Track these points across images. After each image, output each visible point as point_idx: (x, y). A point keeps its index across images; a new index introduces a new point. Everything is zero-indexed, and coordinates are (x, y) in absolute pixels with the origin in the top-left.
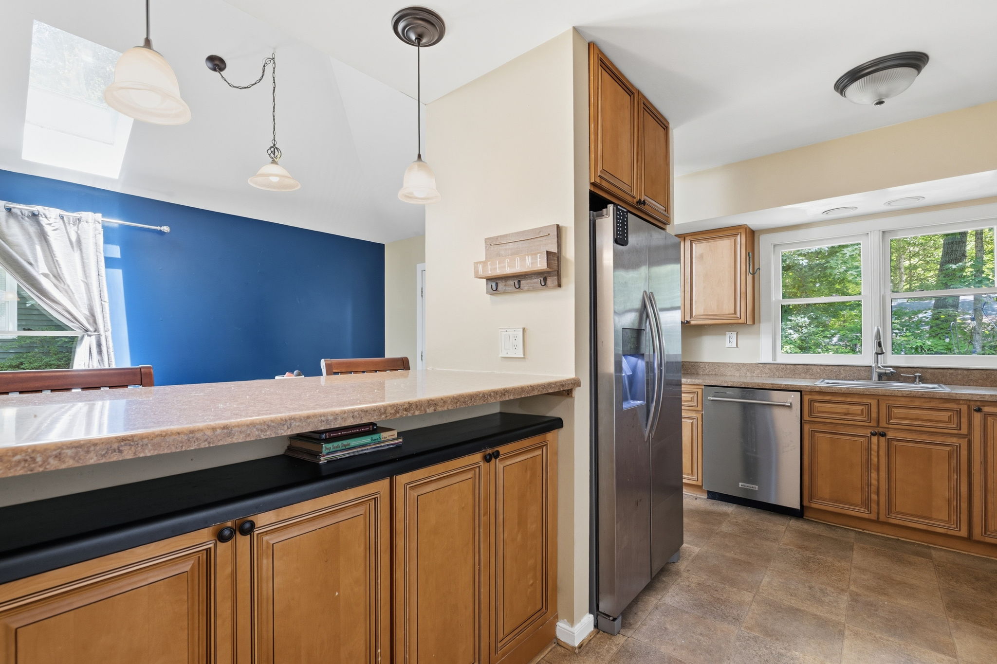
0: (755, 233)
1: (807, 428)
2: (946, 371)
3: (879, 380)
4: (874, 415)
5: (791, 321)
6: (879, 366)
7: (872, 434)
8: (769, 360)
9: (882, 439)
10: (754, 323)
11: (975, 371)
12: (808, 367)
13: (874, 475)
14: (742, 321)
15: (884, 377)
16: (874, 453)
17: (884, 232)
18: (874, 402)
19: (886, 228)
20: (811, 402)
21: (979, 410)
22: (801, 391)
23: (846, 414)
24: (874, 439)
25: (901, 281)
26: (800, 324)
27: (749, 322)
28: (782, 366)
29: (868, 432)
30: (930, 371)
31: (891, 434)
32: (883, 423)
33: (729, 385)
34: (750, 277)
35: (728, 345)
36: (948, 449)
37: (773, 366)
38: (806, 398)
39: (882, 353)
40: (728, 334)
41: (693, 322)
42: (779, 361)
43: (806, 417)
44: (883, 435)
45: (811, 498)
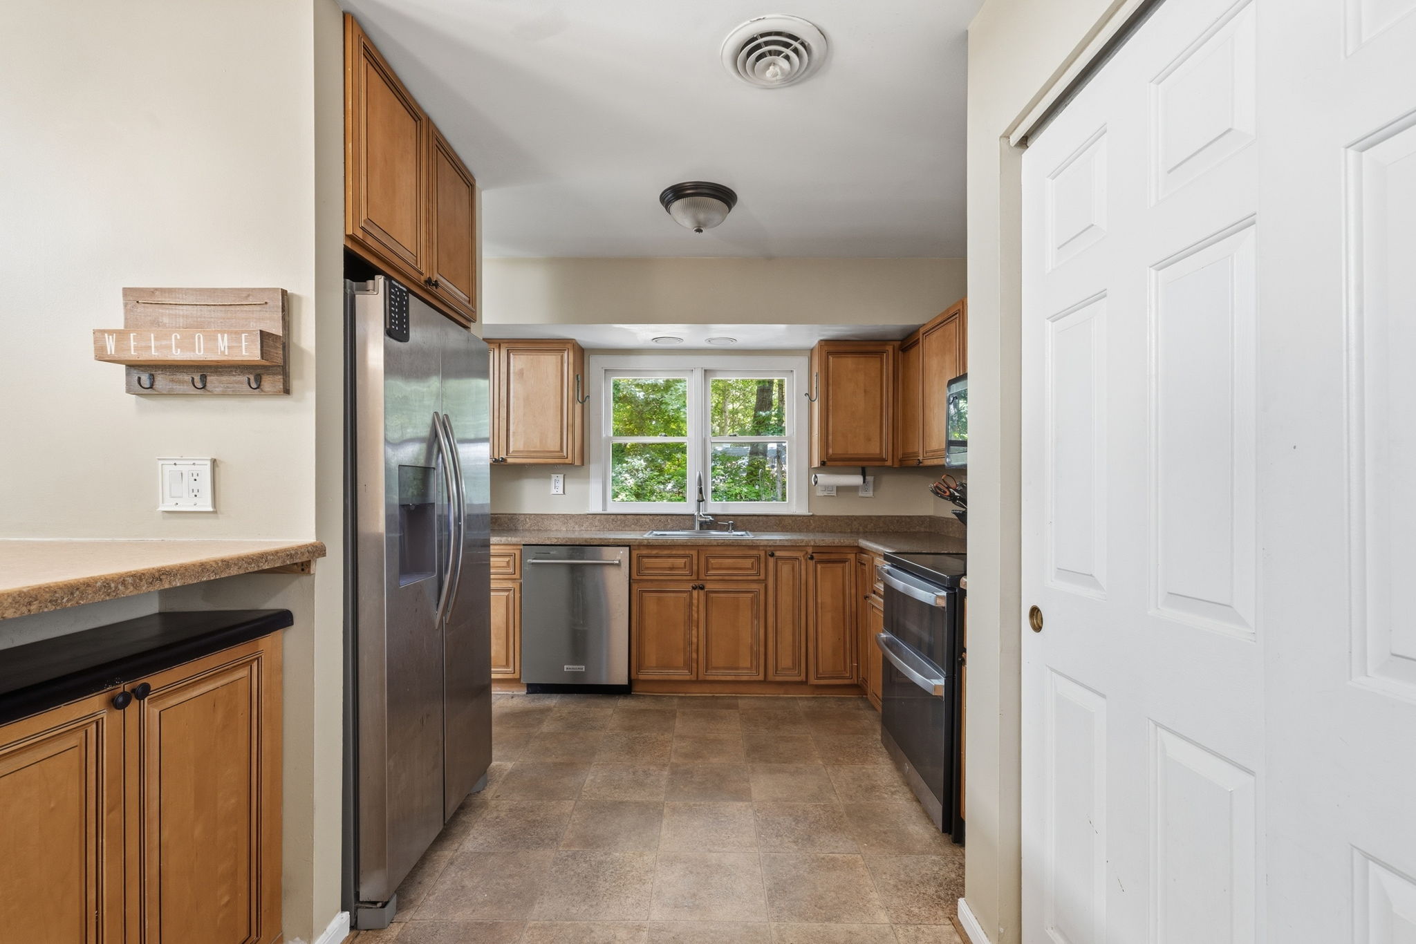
0: (585, 353)
1: (635, 587)
2: (751, 517)
3: (700, 529)
4: (695, 568)
5: (627, 462)
6: (701, 514)
7: (694, 588)
8: (599, 510)
9: (702, 592)
10: (583, 464)
11: (771, 518)
12: (638, 517)
13: (694, 632)
14: (569, 461)
15: (705, 526)
16: (694, 608)
17: (705, 371)
18: (694, 553)
19: (708, 367)
20: (640, 557)
21: (772, 555)
22: (629, 546)
23: (671, 569)
24: (695, 593)
25: (726, 425)
26: (636, 467)
27: (577, 463)
28: (613, 517)
29: (688, 587)
30: (740, 518)
31: (709, 586)
32: (702, 576)
33: (553, 543)
34: (578, 406)
35: (554, 491)
36: (750, 595)
37: (603, 516)
38: (635, 553)
39: (703, 500)
40: (554, 476)
41: (510, 460)
42: (609, 511)
43: (635, 576)
44: (702, 588)
45: (639, 668)
